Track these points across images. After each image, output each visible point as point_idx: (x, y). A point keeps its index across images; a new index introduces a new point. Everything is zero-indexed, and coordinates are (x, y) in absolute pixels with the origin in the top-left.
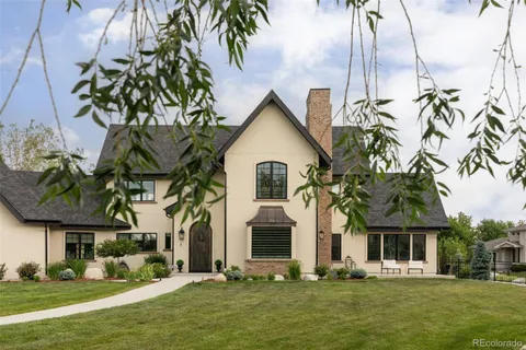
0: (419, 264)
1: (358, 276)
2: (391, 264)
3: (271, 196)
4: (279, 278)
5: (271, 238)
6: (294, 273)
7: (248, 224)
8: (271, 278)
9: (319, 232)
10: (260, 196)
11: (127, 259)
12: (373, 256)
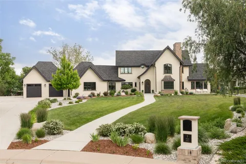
0: (206, 90)
1: (191, 94)
2: (198, 90)
3: (168, 73)
4: (173, 95)
5: (169, 84)
6: (176, 93)
7: (162, 80)
8: (171, 95)
9: (180, 82)
10: (165, 73)
11: (128, 90)
12: (193, 88)
